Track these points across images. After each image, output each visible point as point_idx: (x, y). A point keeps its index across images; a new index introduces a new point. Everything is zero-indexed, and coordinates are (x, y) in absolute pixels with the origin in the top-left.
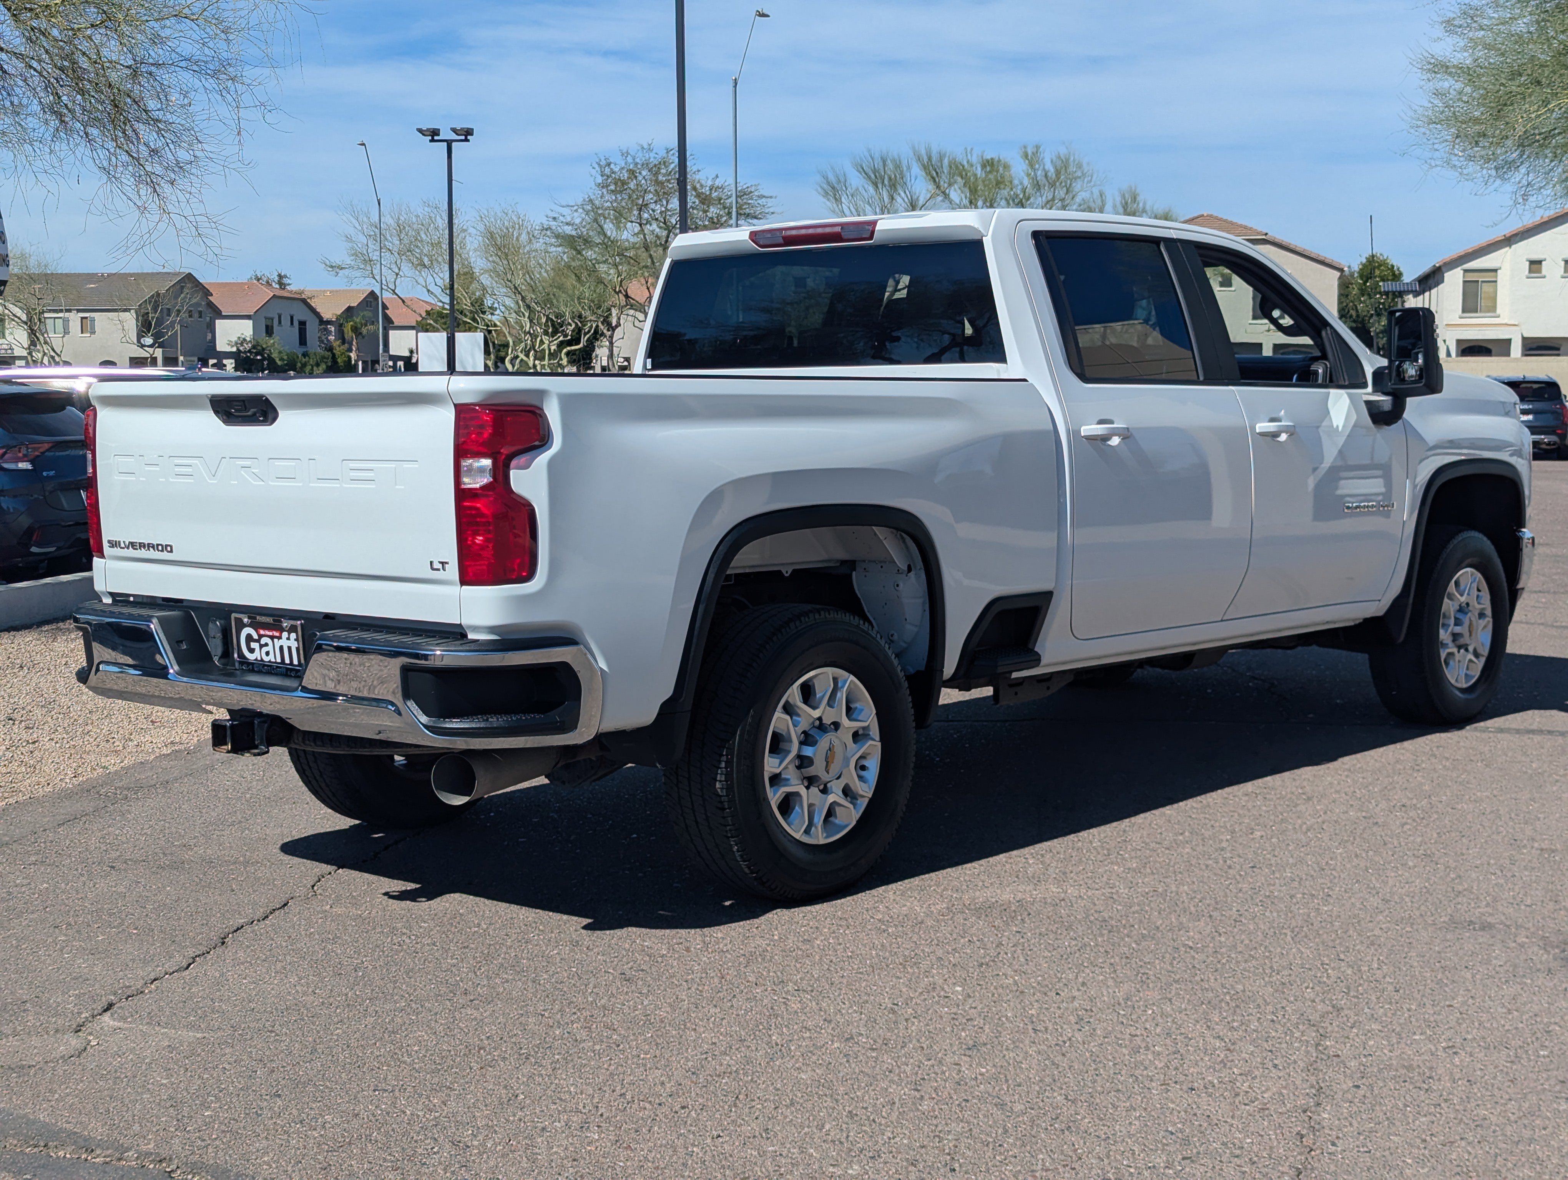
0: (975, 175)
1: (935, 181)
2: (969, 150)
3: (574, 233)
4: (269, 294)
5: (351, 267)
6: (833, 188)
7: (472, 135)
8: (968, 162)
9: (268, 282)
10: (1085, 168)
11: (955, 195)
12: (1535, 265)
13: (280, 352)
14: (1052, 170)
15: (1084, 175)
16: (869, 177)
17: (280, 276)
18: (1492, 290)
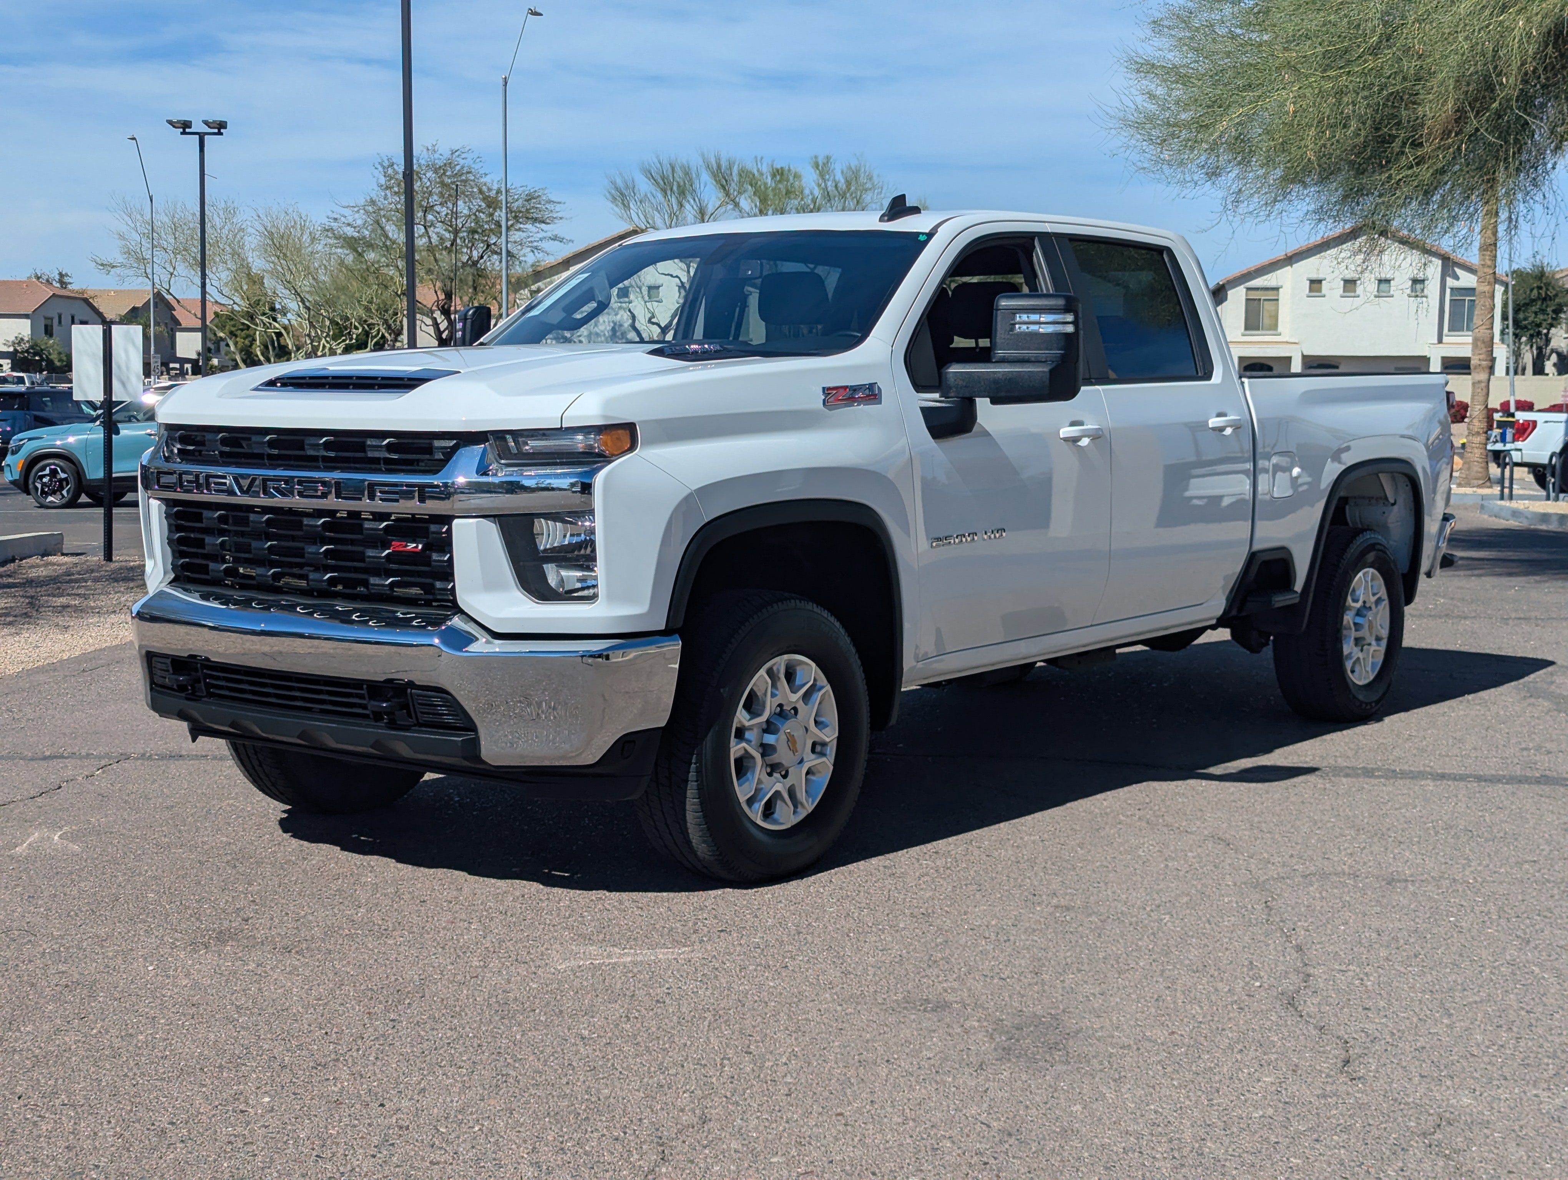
0: (765, 184)
1: (724, 189)
2: (759, 159)
3: (356, 235)
4: (48, 293)
5: (123, 265)
6: (622, 194)
7: (225, 128)
8: (758, 171)
9: (48, 281)
10: (876, 180)
11: (745, 203)
12: (1315, 284)
13: (60, 353)
14: (842, 181)
15: (874, 187)
16: (658, 183)
17: (61, 274)
18: (1274, 308)
